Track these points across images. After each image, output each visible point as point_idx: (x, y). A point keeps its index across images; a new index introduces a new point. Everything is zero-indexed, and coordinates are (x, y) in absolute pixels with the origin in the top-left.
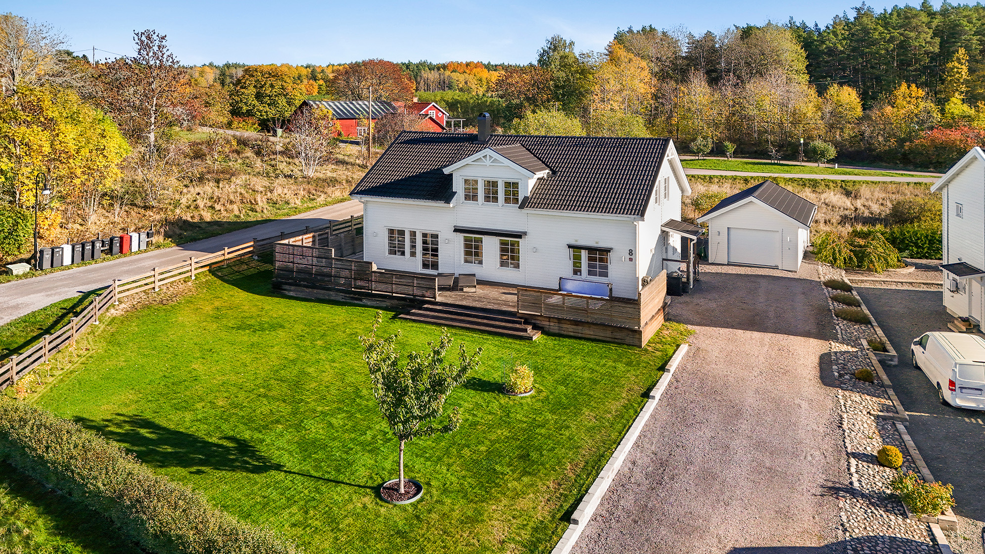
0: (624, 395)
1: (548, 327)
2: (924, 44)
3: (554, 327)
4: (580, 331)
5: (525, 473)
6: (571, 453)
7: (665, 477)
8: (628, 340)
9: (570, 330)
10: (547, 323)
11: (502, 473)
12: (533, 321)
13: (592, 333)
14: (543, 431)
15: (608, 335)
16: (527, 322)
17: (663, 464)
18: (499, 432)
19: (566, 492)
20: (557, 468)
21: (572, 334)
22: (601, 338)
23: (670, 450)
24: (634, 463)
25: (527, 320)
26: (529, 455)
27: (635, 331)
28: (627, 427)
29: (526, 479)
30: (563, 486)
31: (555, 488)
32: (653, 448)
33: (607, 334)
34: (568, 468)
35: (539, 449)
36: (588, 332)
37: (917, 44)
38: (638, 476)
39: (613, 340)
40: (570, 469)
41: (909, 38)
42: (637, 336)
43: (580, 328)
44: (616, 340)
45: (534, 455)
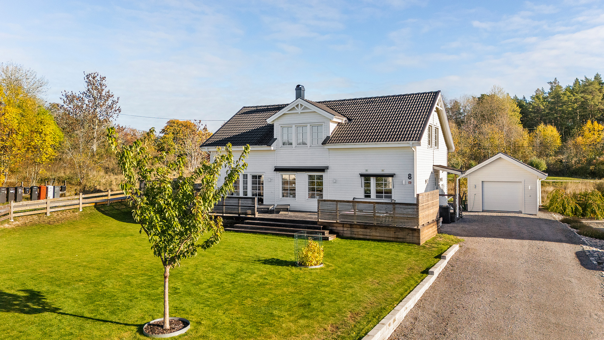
0: (405, 271)
1: (342, 231)
2: (597, 104)
3: (347, 231)
4: (368, 234)
5: (303, 317)
6: (352, 304)
7: (449, 329)
8: (409, 238)
9: (360, 233)
10: (341, 229)
11: (279, 317)
12: (330, 228)
13: (378, 235)
14: (327, 289)
15: (391, 236)
16: (325, 228)
17: (445, 320)
18: (285, 289)
19: (343, 335)
20: (337, 315)
21: (361, 237)
22: (385, 238)
23: (451, 309)
24: (416, 319)
25: (326, 226)
26: (310, 304)
27: (415, 230)
28: (408, 291)
29: (302, 322)
30: (341, 330)
31: (333, 331)
32: (434, 308)
33: (391, 234)
34: (348, 316)
35: (321, 301)
36: (374, 233)
37: (593, 103)
38: (420, 328)
39: (396, 240)
40: (350, 317)
41: (587, 99)
42: (416, 234)
43: (368, 230)
44: (398, 240)
45: (315, 304)
